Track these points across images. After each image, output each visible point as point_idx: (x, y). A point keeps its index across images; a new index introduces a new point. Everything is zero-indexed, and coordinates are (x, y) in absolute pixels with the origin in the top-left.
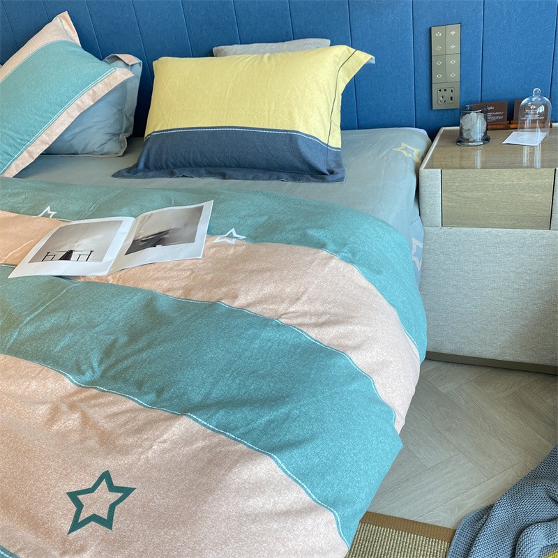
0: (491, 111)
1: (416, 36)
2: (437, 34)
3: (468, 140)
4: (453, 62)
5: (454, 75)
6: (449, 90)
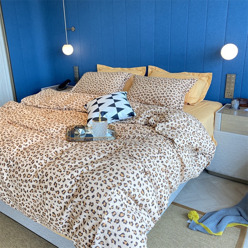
0: (242, 101)
1: (222, 76)
2: (229, 76)
3: (233, 108)
4: (232, 85)
5: (232, 89)
6: (230, 93)
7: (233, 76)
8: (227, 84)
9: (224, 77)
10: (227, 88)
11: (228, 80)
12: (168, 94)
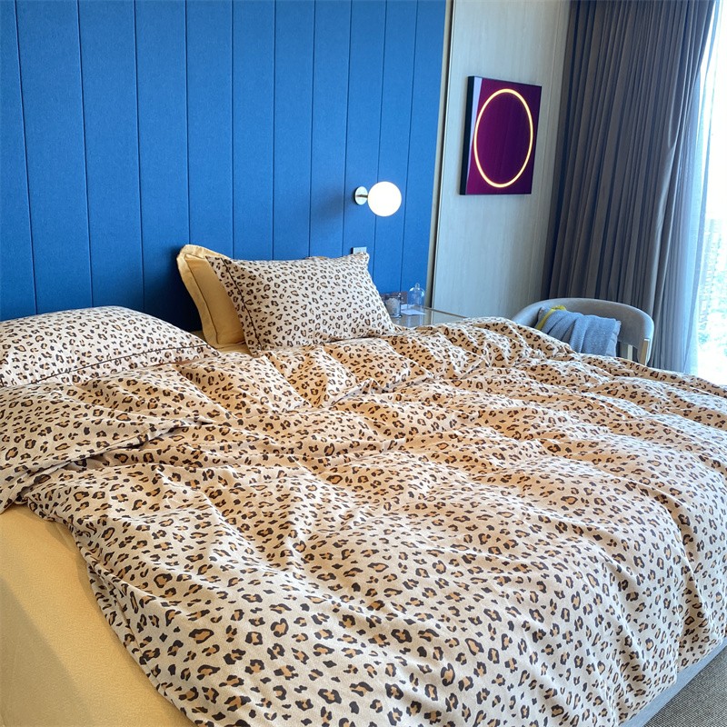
12: (316, 312)
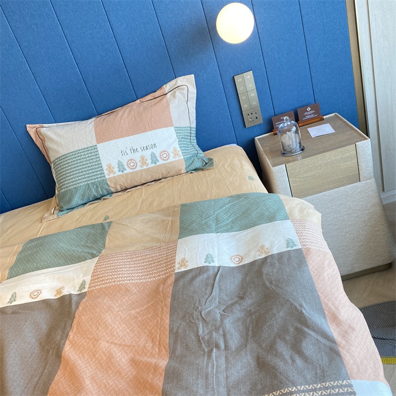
1: (224, 84)
2: (238, 79)
4: (253, 95)
5: (255, 102)
6: (254, 113)
7: (249, 77)
8: (242, 98)
9: (230, 86)
10: (244, 106)
11: (240, 89)
